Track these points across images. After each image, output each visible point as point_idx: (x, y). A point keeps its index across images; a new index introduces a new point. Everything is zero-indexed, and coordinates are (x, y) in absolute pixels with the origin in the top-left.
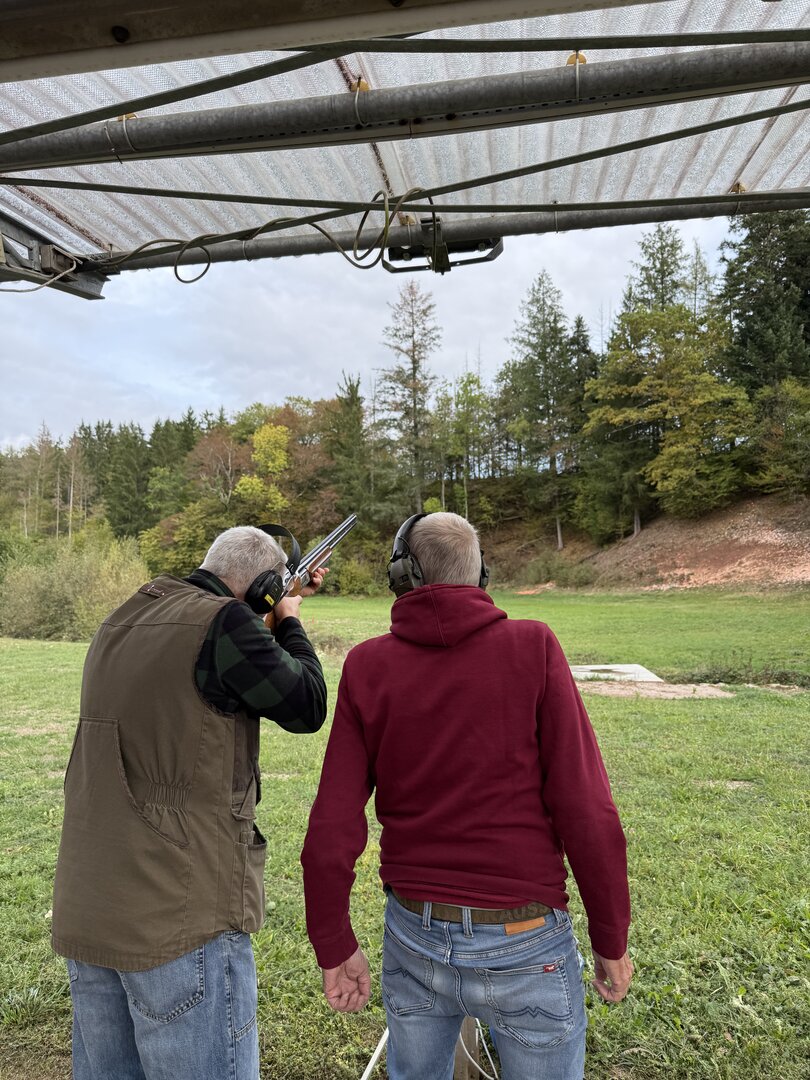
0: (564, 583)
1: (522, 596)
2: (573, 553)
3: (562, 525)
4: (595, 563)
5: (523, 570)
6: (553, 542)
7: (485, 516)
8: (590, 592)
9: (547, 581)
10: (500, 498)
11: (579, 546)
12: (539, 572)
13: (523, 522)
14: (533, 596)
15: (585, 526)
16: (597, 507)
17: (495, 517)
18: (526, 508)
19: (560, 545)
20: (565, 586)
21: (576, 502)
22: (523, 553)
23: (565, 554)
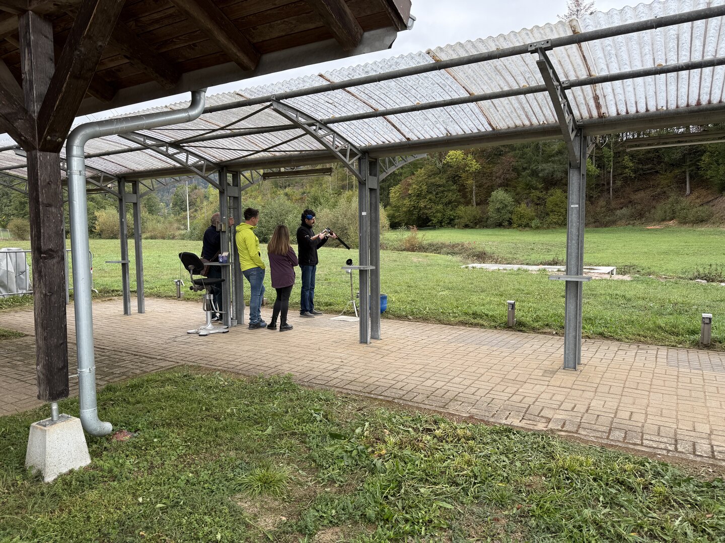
1: (648, 230)
2: (698, 198)
3: (691, 177)
4: (713, 206)
5: (653, 211)
6: (682, 189)
7: (627, 170)
8: (703, 228)
9: (671, 219)
10: (641, 156)
12: (665, 212)
13: (658, 174)
15: (708, 177)
16: (720, 161)
17: (635, 172)
18: (662, 164)
19: (688, 192)
20: (685, 223)
21: (703, 158)
22: (656, 198)
23: (690, 200)
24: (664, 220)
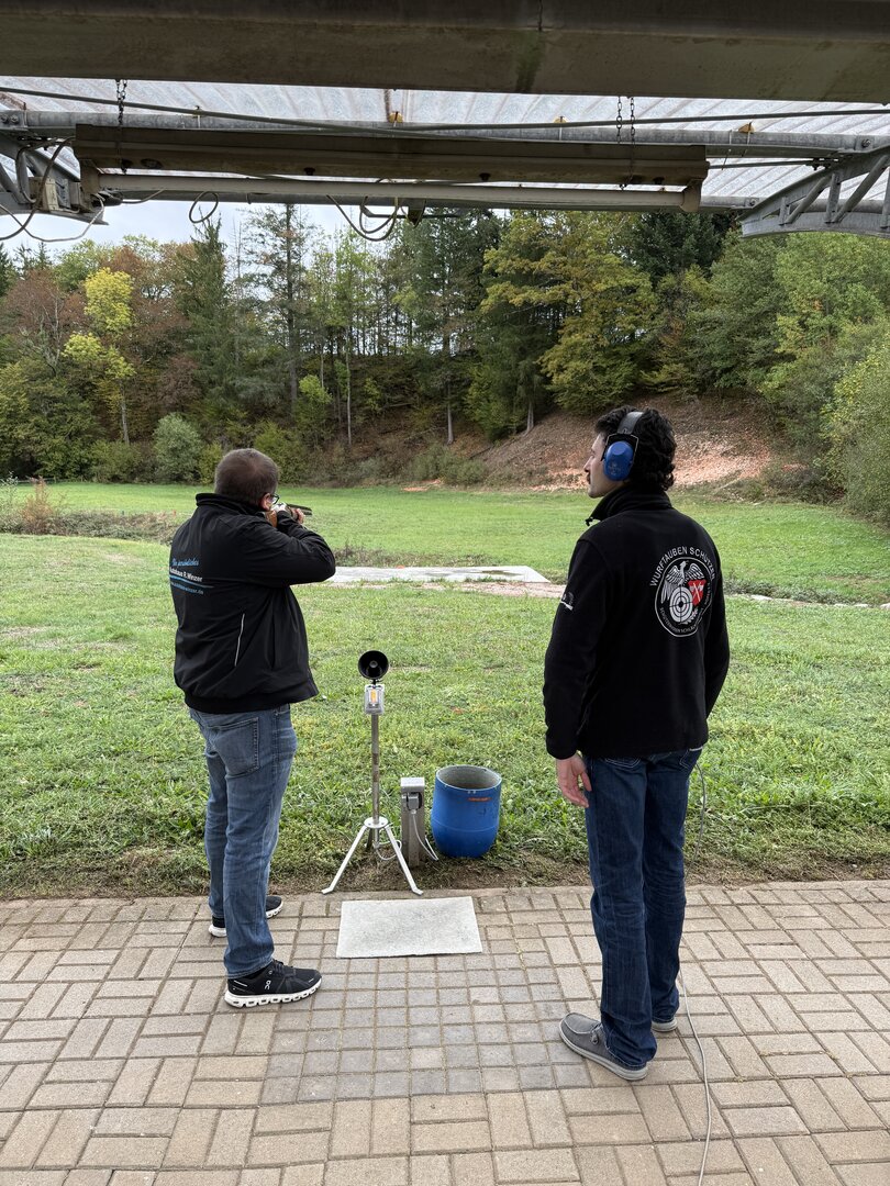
0: (453, 481)
1: (409, 493)
2: (464, 447)
3: (453, 416)
4: (485, 460)
5: (410, 465)
6: (443, 434)
7: (370, 400)
8: (480, 492)
9: (435, 478)
10: (387, 381)
11: (470, 440)
12: (427, 466)
13: (412, 410)
14: (420, 493)
15: (477, 419)
16: (491, 397)
17: (381, 403)
18: (416, 395)
19: (450, 439)
20: (454, 484)
21: (470, 390)
22: (411, 445)
23: (453, 450)
24: (425, 479)
